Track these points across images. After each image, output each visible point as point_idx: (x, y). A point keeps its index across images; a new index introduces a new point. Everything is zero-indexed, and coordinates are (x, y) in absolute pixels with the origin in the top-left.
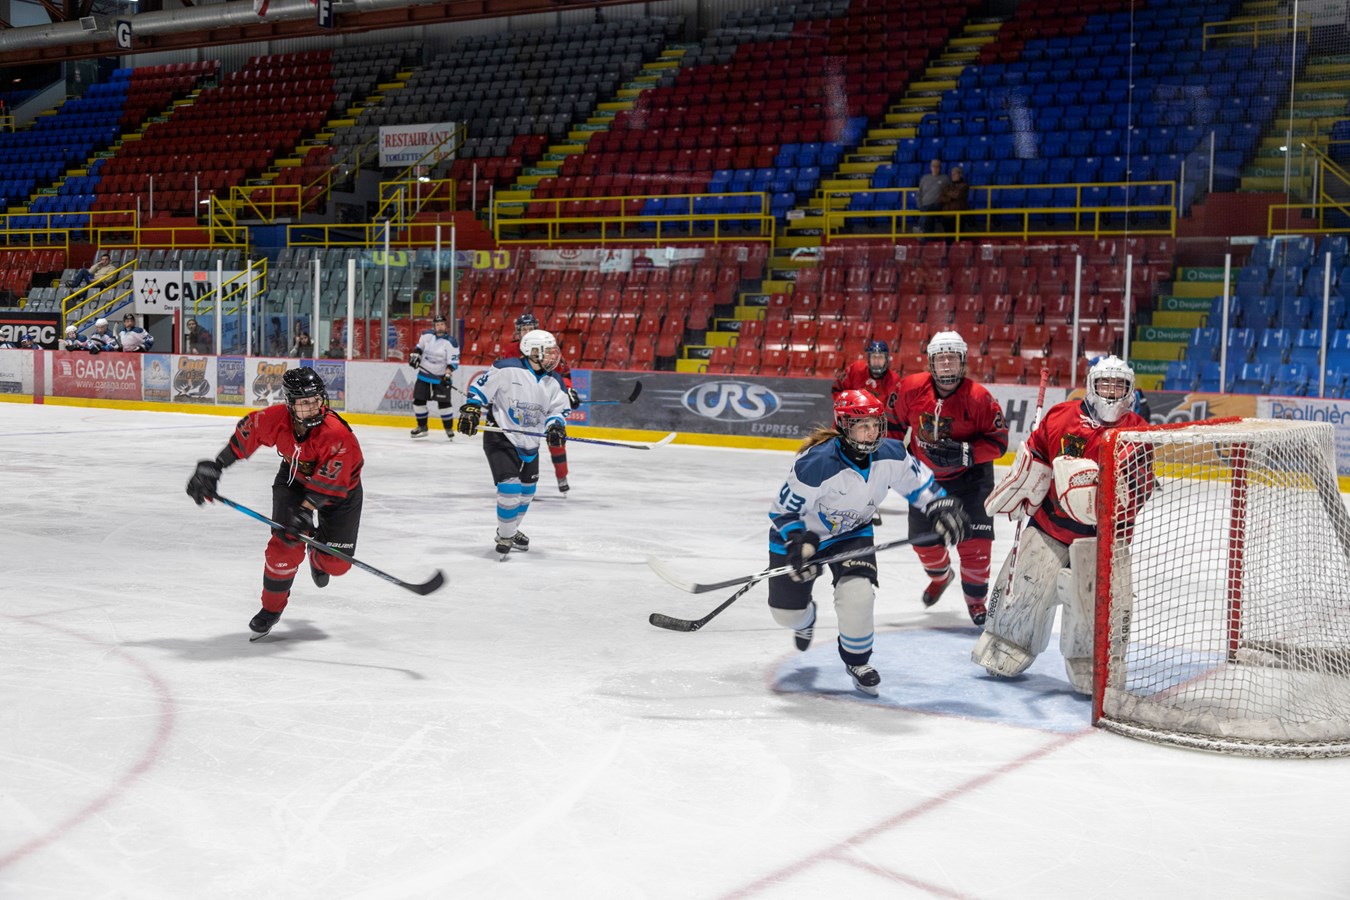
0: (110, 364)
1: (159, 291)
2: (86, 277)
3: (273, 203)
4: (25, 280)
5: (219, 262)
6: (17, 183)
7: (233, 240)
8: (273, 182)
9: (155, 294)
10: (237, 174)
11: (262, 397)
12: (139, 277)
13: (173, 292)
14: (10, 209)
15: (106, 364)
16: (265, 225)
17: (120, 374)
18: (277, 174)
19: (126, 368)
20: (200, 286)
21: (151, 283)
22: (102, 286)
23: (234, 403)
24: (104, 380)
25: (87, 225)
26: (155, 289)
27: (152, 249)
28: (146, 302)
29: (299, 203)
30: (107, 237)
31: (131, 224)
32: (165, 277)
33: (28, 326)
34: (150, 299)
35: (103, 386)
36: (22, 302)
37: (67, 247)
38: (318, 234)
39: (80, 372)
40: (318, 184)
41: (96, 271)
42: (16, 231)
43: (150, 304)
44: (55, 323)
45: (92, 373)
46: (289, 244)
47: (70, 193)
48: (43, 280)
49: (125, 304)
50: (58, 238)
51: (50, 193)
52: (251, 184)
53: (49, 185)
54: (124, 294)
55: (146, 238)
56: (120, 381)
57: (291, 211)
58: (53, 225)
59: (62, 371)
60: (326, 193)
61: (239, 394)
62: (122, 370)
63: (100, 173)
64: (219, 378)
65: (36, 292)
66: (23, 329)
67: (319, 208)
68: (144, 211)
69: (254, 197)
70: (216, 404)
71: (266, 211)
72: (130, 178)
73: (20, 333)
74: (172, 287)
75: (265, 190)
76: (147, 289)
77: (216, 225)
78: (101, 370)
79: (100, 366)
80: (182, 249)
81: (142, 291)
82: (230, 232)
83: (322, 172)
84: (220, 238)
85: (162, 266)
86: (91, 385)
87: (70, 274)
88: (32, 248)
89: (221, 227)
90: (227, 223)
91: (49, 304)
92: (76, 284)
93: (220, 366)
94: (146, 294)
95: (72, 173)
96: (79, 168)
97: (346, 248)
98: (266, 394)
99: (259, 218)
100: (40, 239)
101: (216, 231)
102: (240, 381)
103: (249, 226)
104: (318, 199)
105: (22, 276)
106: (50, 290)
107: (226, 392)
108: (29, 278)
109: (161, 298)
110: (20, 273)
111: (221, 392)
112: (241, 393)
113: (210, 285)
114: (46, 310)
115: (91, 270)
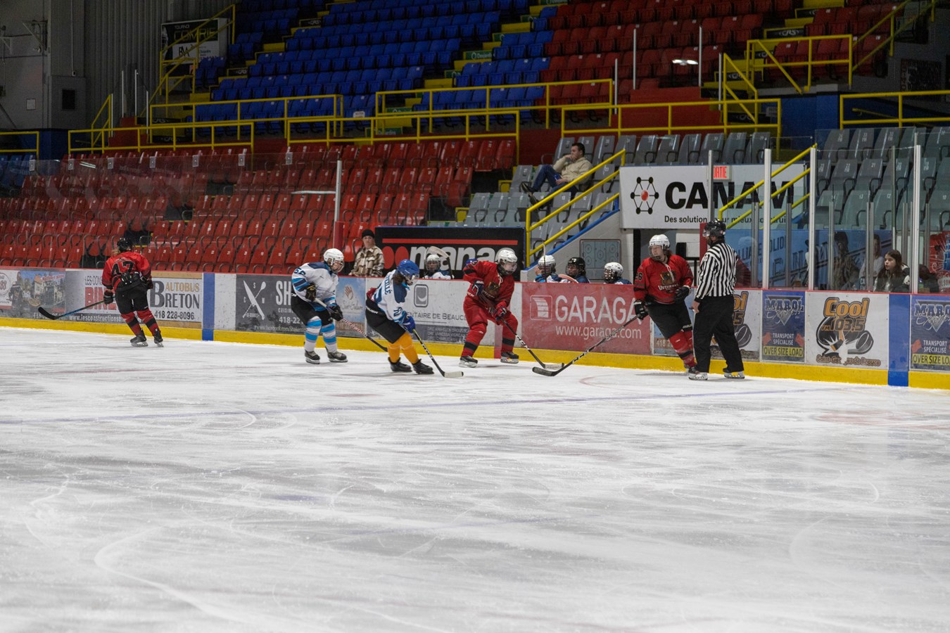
0: (605, 302)
1: (657, 196)
2: (550, 178)
3: (810, 63)
4: (462, 182)
5: (768, 152)
6: (435, 45)
7: (754, 119)
8: (805, 32)
9: (651, 199)
10: (751, 21)
11: (831, 350)
12: (628, 175)
13: (677, 196)
14: (428, 82)
15: (599, 302)
16: (797, 96)
17: (620, 316)
18: (810, 20)
19: (627, 308)
20: (718, 186)
21: (645, 184)
22: (573, 190)
23: (788, 358)
24: (596, 325)
25: (543, 102)
26: (651, 192)
27: (640, 134)
28: (638, 211)
29: (849, 61)
30: (575, 118)
31: (605, 98)
32: (665, 174)
33: (477, 248)
34: (644, 207)
35: (594, 333)
36: (460, 213)
37: (517, 135)
38: (888, 107)
39: (562, 314)
40: (875, 33)
41: (564, 167)
42: (442, 114)
43: (644, 214)
44: (515, 243)
45: (579, 314)
46: (842, 122)
47: (510, 57)
48: (488, 181)
49: (608, 214)
50: (502, 122)
51: (482, 57)
52: (771, 36)
53: (478, 47)
54: (607, 201)
55: (631, 118)
56: (619, 326)
57: (836, 74)
58: (493, 104)
59: (535, 312)
60: (888, 45)
61: (796, 345)
62: (623, 311)
63: (549, 27)
64: (765, 321)
65: (480, 198)
66: (470, 252)
67: (877, 68)
68: (625, 78)
69: (781, 53)
70: (762, 362)
71: (799, 74)
72: (594, 32)
73: (466, 257)
74: (676, 190)
75: (795, 44)
76: (639, 192)
77: (729, 97)
78: (591, 310)
79: (590, 304)
80: (682, 133)
81: (633, 196)
82: (750, 107)
83: (879, 16)
84: (736, 116)
85: (653, 158)
86: (577, 332)
87: (524, 172)
88: (467, 136)
89: (737, 101)
90: (743, 94)
93: (766, 304)
94: (638, 199)
95: (509, 28)
96: (518, 20)
97: (930, 126)
98: (836, 346)
99: (788, 84)
100: (478, 122)
101: (729, 106)
102: (796, 326)
103: (781, 97)
104: (876, 56)
105: (458, 177)
106: (501, 196)
107: (775, 342)
108: (468, 180)
109: (661, 205)
110: (455, 171)
111: (768, 343)
112: (798, 344)
113: (731, 185)
114: (499, 225)
115: (556, 166)
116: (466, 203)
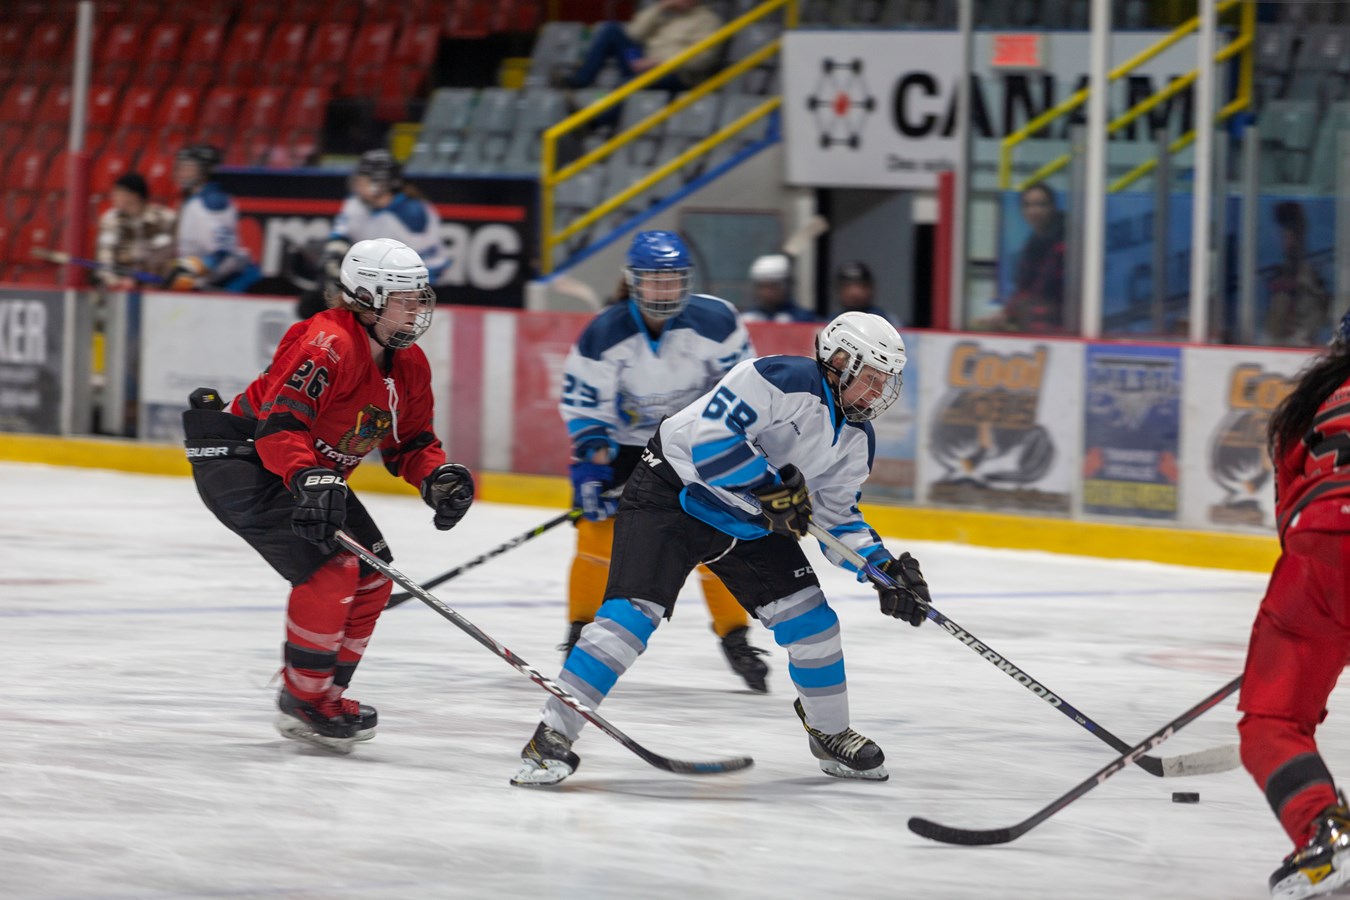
1: (870, 104)
4: (413, 60)
9: (856, 113)
11: (1244, 494)
12: (802, 52)
13: (919, 105)
20: (1016, 85)
21: (842, 75)
22: (673, 85)
23: (1142, 511)
26: (857, 95)
28: (826, 140)
32: (892, 52)
34: (840, 132)
36: (404, 136)
41: (653, 30)
43: (840, 150)
44: (516, 213)
48: (473, 61)
49: (753, 148)
54: (750, 116)
59: (544, 385)
61: (1160, 478)
64: (1088, 418)
65: (450, 103)
70: (1078, 516)
74: (916, 94)
76: (828, 94)
81: (813, 103)
87: (563, 41)
91: (495, 147)
92: (583, 78)
93: (1093, 377)
94: (826, 113)
102: (1162, 431)
105: (403, 48)
106: (499, 99)
107: (1115, 470)
108: (427, 56)
109: (879, 127)
110: (396, 36)
111: (1096, 472)
112: (1166, 477)
113: (1048, 82)
114: (486, 170)
115: (636, 27)
116: (416, 114)
